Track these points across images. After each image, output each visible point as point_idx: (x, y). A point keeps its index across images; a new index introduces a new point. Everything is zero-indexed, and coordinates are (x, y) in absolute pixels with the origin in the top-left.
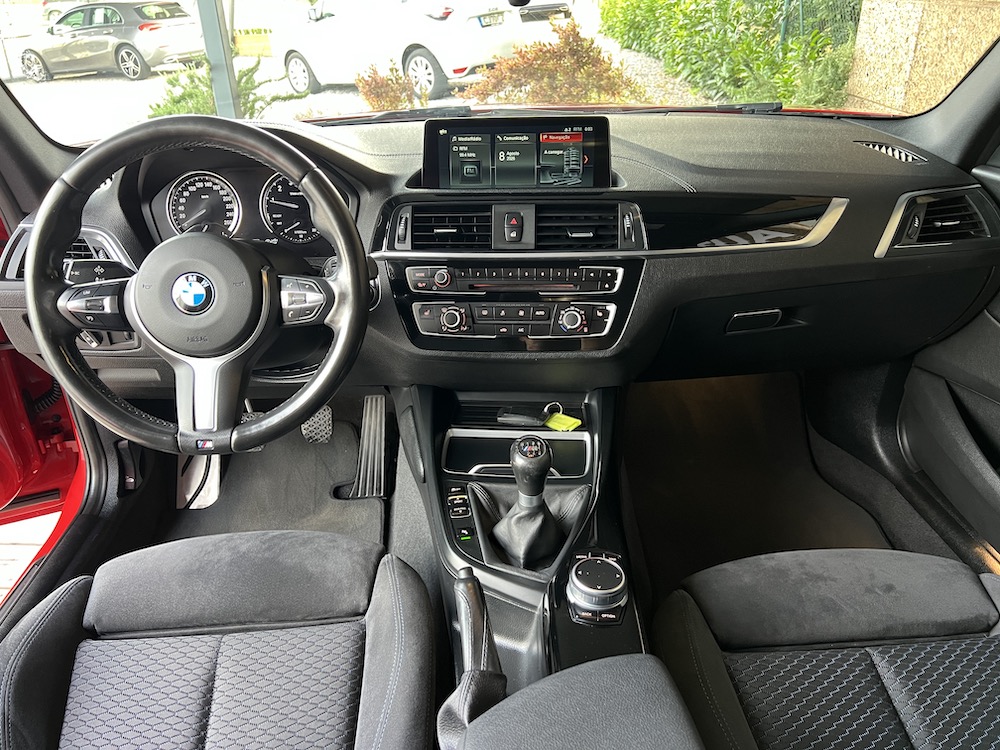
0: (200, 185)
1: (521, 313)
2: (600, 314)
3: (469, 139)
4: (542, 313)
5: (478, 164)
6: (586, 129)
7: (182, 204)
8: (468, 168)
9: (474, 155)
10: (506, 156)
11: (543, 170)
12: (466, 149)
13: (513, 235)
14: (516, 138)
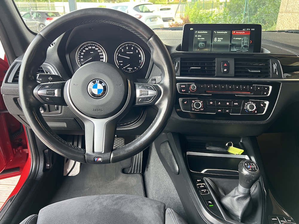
0: (90, 47)
1: (228, 104)
2: (262, 105)
3: (202, 32)
4: (237, 104)
5: (205, 42)
6: (252, 29)
7: (82, 55)
8: (201, 44)
9: (204, 39)
10: (217, 39)
11: (232, 46)
12: (201, 36)
13: (225, 70)
14: (222, 32)
